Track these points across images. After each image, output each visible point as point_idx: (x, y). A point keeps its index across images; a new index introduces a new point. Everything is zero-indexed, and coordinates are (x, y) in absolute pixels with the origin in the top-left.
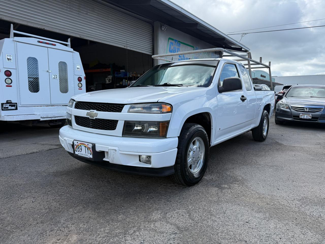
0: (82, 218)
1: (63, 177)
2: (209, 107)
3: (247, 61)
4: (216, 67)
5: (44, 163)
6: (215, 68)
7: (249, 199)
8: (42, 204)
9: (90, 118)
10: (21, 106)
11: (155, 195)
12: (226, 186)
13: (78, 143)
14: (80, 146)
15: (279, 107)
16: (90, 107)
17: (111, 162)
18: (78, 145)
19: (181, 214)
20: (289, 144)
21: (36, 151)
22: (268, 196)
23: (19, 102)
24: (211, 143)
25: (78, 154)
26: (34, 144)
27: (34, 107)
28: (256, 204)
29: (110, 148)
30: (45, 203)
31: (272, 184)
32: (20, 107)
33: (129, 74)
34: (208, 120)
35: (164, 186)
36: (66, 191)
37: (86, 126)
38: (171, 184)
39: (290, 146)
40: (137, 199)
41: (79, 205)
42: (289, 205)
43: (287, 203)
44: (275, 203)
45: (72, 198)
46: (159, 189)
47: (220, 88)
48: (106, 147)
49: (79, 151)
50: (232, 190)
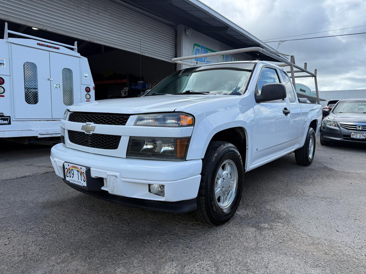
0: (66, 271)
1: (54, 210)
2: (245, 120)
3: (290, 66)
4: (251, 71)
5: (35, 190)
6: (251, 73)
7: (300, 246)
8: (17, 248)
9: (86, 133)
10: (15, 120)
11: (171, 237)
12: (266, 225)
13: (70, 166)
14: (72, 170)
15: (325, 124)
16: (86, 118)
17: (110, 192)
18: (69, 169)
19: (205, 269)
20: (342, 170)
21: (28, 175)
22: (325, 242)
23: (13, 115)
24: (245, 167)
25: (69, 180)
26: (29, 165)
27: (31, 122)
28: (310, 253)
29: (109, 173)
30: (21, 247)
31: (328, 224)
32: (14, 122)
33: (148, 86)
34: (243, 137)
35: (183, 224)
36: (54, 229)
37: (81, 143)
38: (192, 222)
39: (343, 172)
40: (145, 243)
41: (66, 250)
42: (357, 255)
43: (353, 253)
44: (337, 252)
45: (58, 240)
46: (177, 229)
47: (258, 96)
48: (104, 172)
49: (70, 177)
50: (274, 232)
